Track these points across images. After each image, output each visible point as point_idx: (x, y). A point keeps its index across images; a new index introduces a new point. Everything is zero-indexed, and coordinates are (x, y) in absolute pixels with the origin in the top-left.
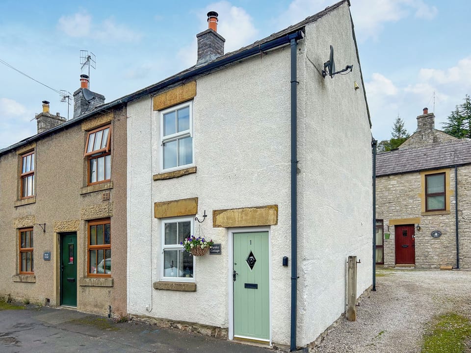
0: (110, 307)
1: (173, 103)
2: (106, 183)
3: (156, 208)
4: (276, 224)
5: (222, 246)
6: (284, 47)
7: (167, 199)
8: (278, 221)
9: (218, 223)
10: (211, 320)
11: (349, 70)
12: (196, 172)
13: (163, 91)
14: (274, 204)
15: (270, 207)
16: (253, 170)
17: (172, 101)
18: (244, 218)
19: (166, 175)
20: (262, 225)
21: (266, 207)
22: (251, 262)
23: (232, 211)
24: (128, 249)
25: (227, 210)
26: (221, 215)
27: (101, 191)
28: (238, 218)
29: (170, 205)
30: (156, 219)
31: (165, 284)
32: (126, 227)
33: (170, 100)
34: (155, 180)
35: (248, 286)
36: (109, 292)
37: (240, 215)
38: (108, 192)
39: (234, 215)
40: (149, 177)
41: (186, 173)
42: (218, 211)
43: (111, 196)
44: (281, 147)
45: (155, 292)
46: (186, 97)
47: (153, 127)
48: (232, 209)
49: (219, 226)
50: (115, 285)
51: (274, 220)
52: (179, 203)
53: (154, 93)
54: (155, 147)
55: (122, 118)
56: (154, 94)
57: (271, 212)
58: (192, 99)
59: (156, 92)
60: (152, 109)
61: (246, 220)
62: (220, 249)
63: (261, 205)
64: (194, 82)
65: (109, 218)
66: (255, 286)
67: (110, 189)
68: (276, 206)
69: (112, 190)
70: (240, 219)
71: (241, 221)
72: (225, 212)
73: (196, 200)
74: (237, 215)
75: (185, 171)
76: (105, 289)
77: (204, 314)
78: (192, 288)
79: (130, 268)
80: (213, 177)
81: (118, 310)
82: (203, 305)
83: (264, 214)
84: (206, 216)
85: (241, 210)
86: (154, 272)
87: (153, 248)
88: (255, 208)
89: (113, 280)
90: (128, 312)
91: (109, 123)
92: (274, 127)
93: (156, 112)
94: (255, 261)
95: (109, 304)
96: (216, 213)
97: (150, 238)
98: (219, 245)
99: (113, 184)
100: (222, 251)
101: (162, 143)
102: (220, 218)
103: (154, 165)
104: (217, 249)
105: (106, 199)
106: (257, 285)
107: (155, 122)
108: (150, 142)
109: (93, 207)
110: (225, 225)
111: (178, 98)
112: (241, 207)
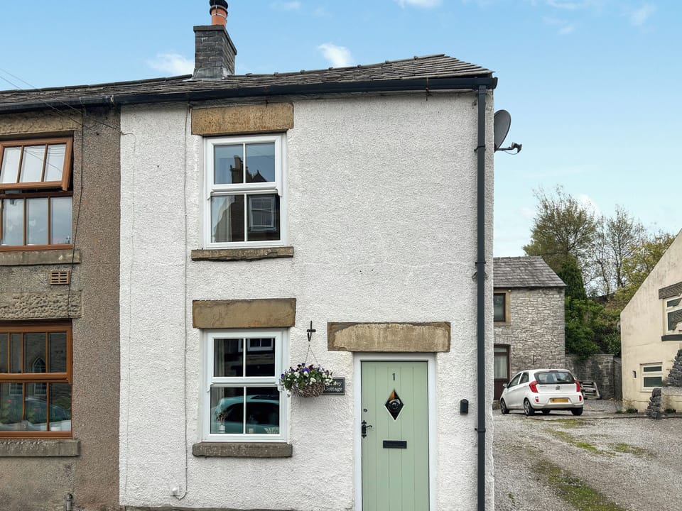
0: (71, 497)
1: (239, 130)
2: (61, 252)
3: (196, 311)
4: (448, 350)
5: (347, 382)
6: (460, 93)
7: (225, 296)
8: (451, 346)
9: (337, 343)
10: (324, 503)
11: (516, 149)
12: (292, 257)
13: (217, 104)
14: (444, 320)
15: (438, 325)
16: (405, 266)
17: (237, 126)
18: (389, 338)
19: (223, 254)
20: (422, 350)
21: (429, 324)
22: (394, 407)
23: (366, 325)
24: (123, 383)
25: (357, 323)
26: (346, 331)
27: (44, 265)
28: (379, 338)
29: (231, 307)
30: (197, 331)
31: (222, 447)
32: (117, 340)
33: (234, 123)
34: (194, 260)
35: (388, 444)
36: (69, 467)
37: (382, 332)
38: (67, 270)
39: (370, 333)
40: (179, 252)
41: (270, 255)
42: (337, 324)
43: (75, 279)
44: (455, 237)
45: (194, 463)
46: (271, 125)
47: (189, 162)
48: (366, 323)
49: (340, 349)
50: (86, 453)
51: (444, 345)
52: (254, 305)
53: (194, 103)
54: (193, 198)
55: (106, 131)
56: (194, 105)
57: (440, 332)
58: (283, 132)
59: (196, 103)
60: (189, 130)
61: (393, 342)
62: (343, 386)
63: (420, 321)
64: (290, 105)
65: (68, 321)
66: (402, 445)
67: (73, 264)
68: (447, 325)
69: (78, 267)
70: (381, 340)
71: (384, 342)
72: (354, 327)
73: (292, 302)
74: (375, 332)
75: (270, 251)
76: (56, 461)
77: (309, 494)
78: (284, 452)
79: (128, 420)
80: (329, 269)
81: (94, 501)
82: (307, 479)
83: (427, 335)
84: (315, 331)
85: (384, 326)
86: (193, 426)
87: (188, 382)
88: (409, 323)
89: (79, 443)
90: (122, 503)
91: (69, 135)
92: (443, 206)
93: (197, 138)
94: (402, 405)
95: (66, 491)
96: (333, 327)
97: (181, 364)
98: (341, 381)
99: (81, 255)
100: (347, 389)
101: (209, 196)
102: (341, 337)
103: (191, 231)
104: (337, 386)
105: (61, 282)
106: (406, 442)
107: (196, 156)
108: (182, 188)
109: (18, 295)
110: (354, 348)
111: (252, 122)
112: (384, 321)
